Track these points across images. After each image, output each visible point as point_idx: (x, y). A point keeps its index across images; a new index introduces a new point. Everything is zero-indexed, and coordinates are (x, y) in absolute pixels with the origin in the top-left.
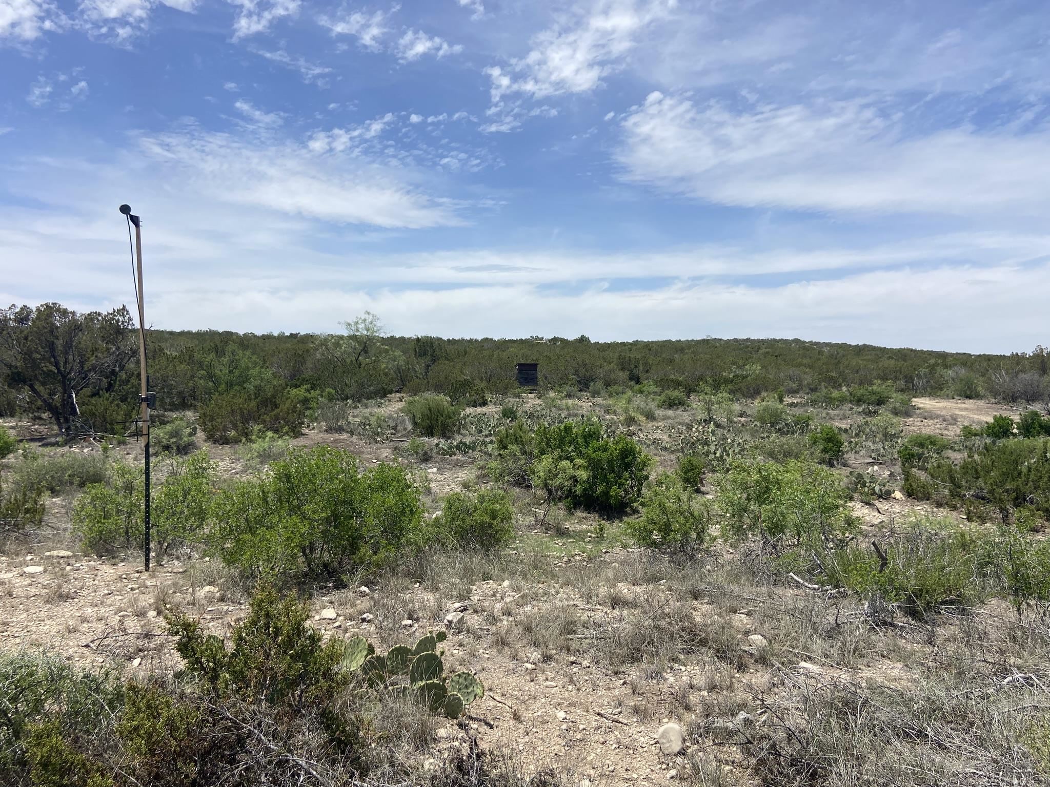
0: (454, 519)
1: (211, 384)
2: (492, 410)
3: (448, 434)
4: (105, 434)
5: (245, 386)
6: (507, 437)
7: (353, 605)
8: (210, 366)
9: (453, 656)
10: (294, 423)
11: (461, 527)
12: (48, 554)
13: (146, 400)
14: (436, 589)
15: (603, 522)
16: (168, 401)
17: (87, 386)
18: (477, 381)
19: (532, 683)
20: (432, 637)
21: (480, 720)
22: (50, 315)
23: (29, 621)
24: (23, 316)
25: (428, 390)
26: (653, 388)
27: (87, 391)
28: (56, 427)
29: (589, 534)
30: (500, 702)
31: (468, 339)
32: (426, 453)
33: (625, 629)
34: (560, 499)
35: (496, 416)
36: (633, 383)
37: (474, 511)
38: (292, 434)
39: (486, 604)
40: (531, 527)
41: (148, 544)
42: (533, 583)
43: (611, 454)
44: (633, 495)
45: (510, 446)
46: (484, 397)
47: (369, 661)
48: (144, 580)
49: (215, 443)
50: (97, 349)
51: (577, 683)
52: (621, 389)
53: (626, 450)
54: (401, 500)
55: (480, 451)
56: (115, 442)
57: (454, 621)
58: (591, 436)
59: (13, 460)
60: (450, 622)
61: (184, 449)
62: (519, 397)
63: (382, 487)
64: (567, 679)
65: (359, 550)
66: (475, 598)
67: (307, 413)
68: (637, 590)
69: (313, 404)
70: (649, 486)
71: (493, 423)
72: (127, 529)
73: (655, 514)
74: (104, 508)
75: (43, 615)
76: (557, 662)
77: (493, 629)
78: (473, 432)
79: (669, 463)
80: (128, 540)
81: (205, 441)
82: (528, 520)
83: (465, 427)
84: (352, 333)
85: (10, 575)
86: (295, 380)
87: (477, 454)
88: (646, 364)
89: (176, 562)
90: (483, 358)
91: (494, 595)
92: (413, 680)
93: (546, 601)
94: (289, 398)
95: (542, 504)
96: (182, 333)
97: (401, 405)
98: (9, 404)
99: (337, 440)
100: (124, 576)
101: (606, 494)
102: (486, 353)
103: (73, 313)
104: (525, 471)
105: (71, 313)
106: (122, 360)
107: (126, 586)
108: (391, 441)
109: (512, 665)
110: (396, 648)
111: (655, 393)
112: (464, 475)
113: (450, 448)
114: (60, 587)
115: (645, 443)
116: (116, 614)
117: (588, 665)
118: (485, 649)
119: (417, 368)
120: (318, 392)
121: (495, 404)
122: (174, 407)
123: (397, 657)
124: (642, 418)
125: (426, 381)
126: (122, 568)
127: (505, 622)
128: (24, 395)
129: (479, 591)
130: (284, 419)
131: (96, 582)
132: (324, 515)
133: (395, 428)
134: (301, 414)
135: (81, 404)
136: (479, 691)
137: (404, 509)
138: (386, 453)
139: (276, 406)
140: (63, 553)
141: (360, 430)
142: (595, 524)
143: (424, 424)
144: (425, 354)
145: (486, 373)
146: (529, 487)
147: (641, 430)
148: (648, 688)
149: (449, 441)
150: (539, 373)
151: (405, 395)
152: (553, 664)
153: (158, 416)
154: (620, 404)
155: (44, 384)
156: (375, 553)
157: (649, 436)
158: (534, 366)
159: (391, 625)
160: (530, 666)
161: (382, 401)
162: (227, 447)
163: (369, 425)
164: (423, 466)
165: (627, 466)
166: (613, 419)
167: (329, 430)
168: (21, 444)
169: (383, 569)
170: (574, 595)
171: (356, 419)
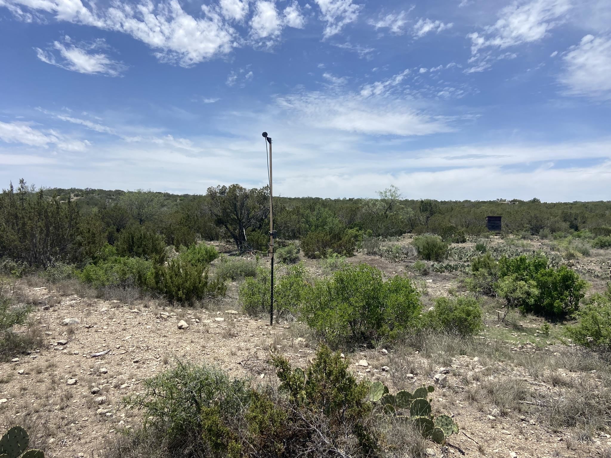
0: (441, 313)
1: (307, 226)
2: (469, 245)
3: (439, 259)
4: (258, 251)
5: (324, 227)
6: (479, 263)
7: (378, 360)
8: (307, 216)
9: (439, 402)
10: (349, 248)
11: (446, 319)
12: (226, 311)
13: (272, 234)
14: (428, 356)
15: (548, 324)
16: (287, 234)
17: (250, 226)
18: (459, 227)
19: (493, 429)
20: (425, 388)
21: (456, 448)
22: (235, 190)
23: (214, 347)
24: (223, 191)
25: (428, 232)
26: (588, 234)
27: (250, 228)
28: (236, 246)
29: (537, 331)
30: (470, 438)
31: (454, 201)
32: (425, 270)
33: (563, 402)
34: (516, 306)
35: (472, 249)
36: (573, 230)
37: (455, 310)
38: (348, 255)
39: (462, 371)
40: (494, 323)
41: (272, 311)
42: (495, 361)
43: (555, 278)
44: (572, 307)
45: (480, 269)
46: (464, 237)
47: (385, 397)
48: (270, 330)
49: (309, 258)
50: (255, 207)
51: (526, 435)
52: (563, 234)
53: (567, 276)
54: (407, 299)
55: (461, 271)
56: (262, 255)
57: (440, 379)
58: (539, 266)
59: (217, 262)
60: (438, 380)
61: (294, 260)
62: (488, 238)
63: (396, 290)
64: (517, 430)
65: (382, 327)
66: (454, 366)
67: (357, 243)
68: (573, 375)
69: (360, 238)
70: (584, 302)
71: (469, 254)
72: (263, 302)
73: (589, 324)
74: (253, 290)
75: (221, 344)
76: (511, 417)
77: (467, 388)
78: (456, 259)
79: (600, 286)
80: (263, 308)
81: (304, 257)
82: (493, 318)
83: (450, 255)
84: (383, 198)
85: (209, 321)
86: (351, 224)
87: (459, 273)
88: (583, 217)
89: (285, 322)
90: (464, 212)
91: (467, 366)
92: (412, 414)
93: (504, 375)
94: (347, 234)
95: (503, 308)
96: (295, 199)
97: (411, 240)
98: (216, 234)
99: (372, 259)
100: (260, 327)
101: (551, 305)
102: (466, 210)
103: (245, 189)
104: (491, 286)
105: (244, 189)
106: (266, 213)
107: (261, 332)
108: (404, 262)
109: (479, 414)
110: (401, 392)
111: (590, 238)
112: (449, 285)
113: (441, 268)
114: (230, 330)
115: (582, 272)
116: (255, 347)
117: (534, 423)
118: (460, 401)
119: (421, 218)
120: (363, 231)
121: (471, 241)
122: (290, 238)
123: (402, 397)
124: (580, 255)
125: (426, 226)
126: (260, 322)
127: (475, 385)
128: (222, 230)
129: (457, 361)
130: (344, 246)
131: (247, 329)
132: (361, 304)
133: (407, 254)
134: (353, 244)
135: (248, 235)
136: (455, 429)
137: (409, 305)
138: (401, 268)
139: (340, 239)
140: (233, 312)
141: (386, 254)
142: (542, 325)
143: (425, 252)
144: (426, 210)
145: (466, 222)
146: (493, 296)
147: (578, 262)
148: (579, 446)
149: (440, 264)
150: (502, 223)
151: (413, 234)
152: (508, 418)
153: (282, 242)
154: (563, 244)
155: (231, 225)
156: (392, 330)
157: (585, 267)
158: (499, 218)
159: (399, 376)
160: (491, 417)
161: (400, 238)
162: (314, 260)
163: (392, 251)
164: (424, 278)
165: (567, 287)
166: (557, 254)
167: (369, 254)
168: (220, 254)
169: (395, 340)
170: (525, 373)
171: (384, 248)
